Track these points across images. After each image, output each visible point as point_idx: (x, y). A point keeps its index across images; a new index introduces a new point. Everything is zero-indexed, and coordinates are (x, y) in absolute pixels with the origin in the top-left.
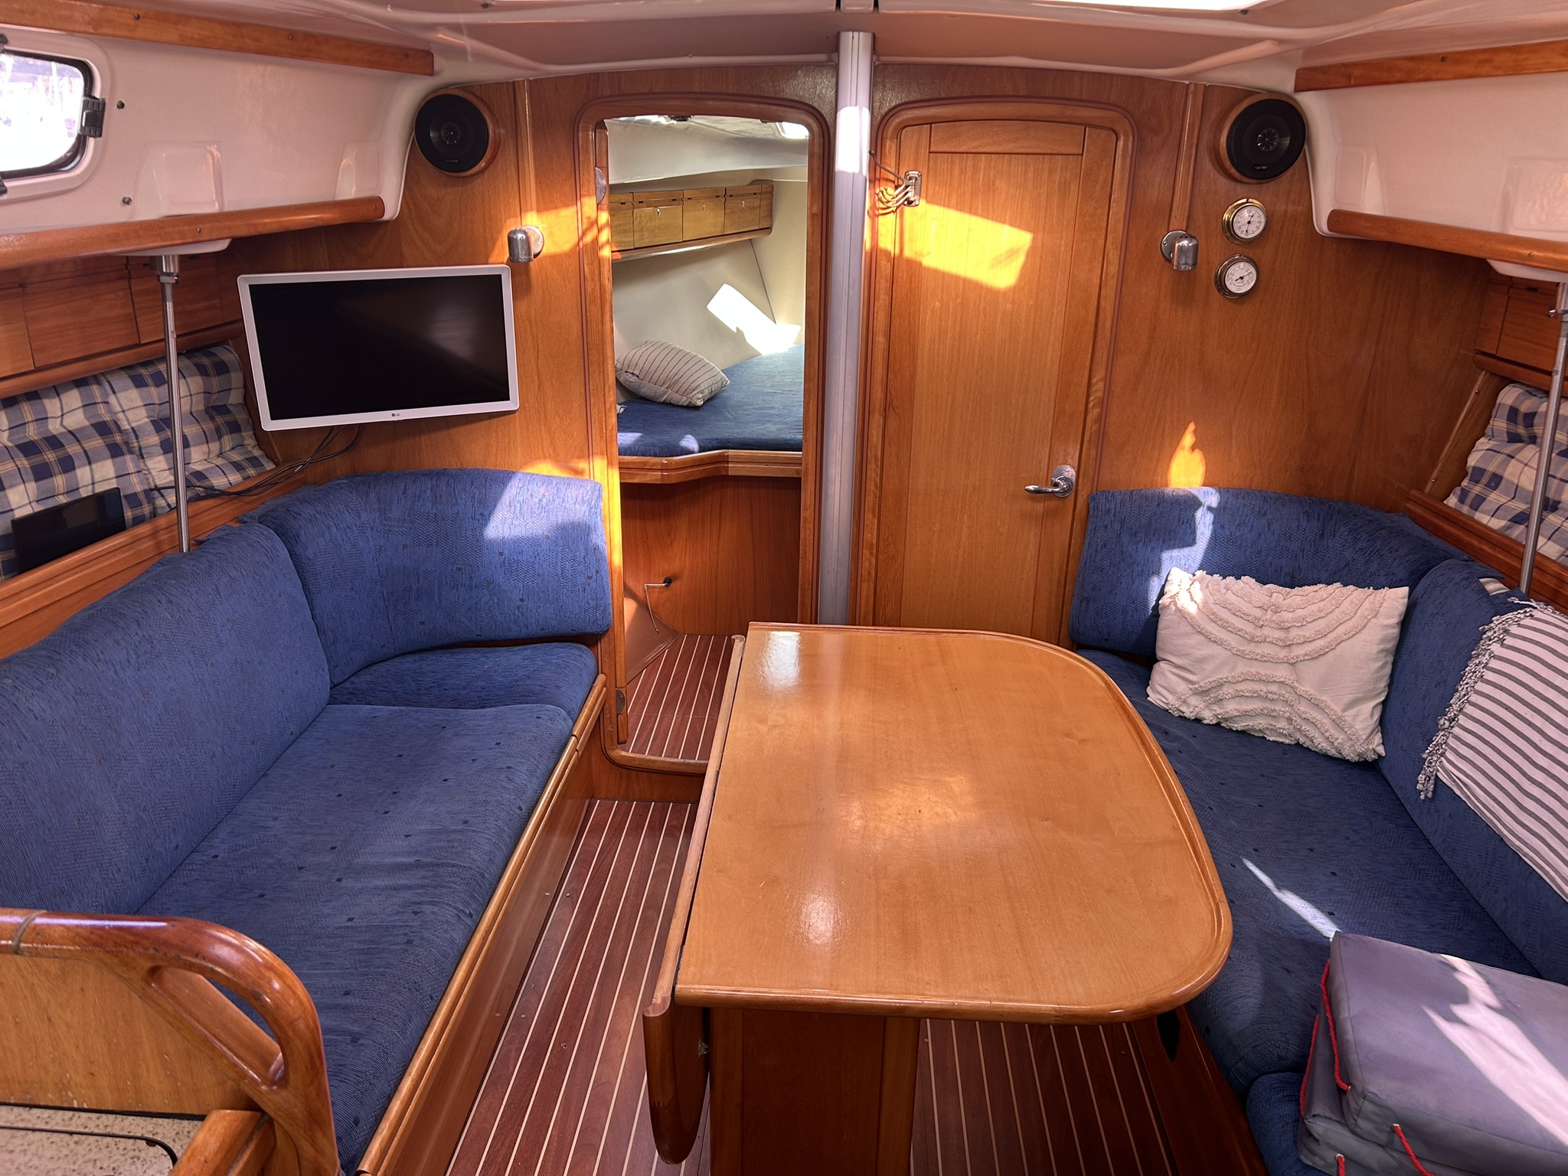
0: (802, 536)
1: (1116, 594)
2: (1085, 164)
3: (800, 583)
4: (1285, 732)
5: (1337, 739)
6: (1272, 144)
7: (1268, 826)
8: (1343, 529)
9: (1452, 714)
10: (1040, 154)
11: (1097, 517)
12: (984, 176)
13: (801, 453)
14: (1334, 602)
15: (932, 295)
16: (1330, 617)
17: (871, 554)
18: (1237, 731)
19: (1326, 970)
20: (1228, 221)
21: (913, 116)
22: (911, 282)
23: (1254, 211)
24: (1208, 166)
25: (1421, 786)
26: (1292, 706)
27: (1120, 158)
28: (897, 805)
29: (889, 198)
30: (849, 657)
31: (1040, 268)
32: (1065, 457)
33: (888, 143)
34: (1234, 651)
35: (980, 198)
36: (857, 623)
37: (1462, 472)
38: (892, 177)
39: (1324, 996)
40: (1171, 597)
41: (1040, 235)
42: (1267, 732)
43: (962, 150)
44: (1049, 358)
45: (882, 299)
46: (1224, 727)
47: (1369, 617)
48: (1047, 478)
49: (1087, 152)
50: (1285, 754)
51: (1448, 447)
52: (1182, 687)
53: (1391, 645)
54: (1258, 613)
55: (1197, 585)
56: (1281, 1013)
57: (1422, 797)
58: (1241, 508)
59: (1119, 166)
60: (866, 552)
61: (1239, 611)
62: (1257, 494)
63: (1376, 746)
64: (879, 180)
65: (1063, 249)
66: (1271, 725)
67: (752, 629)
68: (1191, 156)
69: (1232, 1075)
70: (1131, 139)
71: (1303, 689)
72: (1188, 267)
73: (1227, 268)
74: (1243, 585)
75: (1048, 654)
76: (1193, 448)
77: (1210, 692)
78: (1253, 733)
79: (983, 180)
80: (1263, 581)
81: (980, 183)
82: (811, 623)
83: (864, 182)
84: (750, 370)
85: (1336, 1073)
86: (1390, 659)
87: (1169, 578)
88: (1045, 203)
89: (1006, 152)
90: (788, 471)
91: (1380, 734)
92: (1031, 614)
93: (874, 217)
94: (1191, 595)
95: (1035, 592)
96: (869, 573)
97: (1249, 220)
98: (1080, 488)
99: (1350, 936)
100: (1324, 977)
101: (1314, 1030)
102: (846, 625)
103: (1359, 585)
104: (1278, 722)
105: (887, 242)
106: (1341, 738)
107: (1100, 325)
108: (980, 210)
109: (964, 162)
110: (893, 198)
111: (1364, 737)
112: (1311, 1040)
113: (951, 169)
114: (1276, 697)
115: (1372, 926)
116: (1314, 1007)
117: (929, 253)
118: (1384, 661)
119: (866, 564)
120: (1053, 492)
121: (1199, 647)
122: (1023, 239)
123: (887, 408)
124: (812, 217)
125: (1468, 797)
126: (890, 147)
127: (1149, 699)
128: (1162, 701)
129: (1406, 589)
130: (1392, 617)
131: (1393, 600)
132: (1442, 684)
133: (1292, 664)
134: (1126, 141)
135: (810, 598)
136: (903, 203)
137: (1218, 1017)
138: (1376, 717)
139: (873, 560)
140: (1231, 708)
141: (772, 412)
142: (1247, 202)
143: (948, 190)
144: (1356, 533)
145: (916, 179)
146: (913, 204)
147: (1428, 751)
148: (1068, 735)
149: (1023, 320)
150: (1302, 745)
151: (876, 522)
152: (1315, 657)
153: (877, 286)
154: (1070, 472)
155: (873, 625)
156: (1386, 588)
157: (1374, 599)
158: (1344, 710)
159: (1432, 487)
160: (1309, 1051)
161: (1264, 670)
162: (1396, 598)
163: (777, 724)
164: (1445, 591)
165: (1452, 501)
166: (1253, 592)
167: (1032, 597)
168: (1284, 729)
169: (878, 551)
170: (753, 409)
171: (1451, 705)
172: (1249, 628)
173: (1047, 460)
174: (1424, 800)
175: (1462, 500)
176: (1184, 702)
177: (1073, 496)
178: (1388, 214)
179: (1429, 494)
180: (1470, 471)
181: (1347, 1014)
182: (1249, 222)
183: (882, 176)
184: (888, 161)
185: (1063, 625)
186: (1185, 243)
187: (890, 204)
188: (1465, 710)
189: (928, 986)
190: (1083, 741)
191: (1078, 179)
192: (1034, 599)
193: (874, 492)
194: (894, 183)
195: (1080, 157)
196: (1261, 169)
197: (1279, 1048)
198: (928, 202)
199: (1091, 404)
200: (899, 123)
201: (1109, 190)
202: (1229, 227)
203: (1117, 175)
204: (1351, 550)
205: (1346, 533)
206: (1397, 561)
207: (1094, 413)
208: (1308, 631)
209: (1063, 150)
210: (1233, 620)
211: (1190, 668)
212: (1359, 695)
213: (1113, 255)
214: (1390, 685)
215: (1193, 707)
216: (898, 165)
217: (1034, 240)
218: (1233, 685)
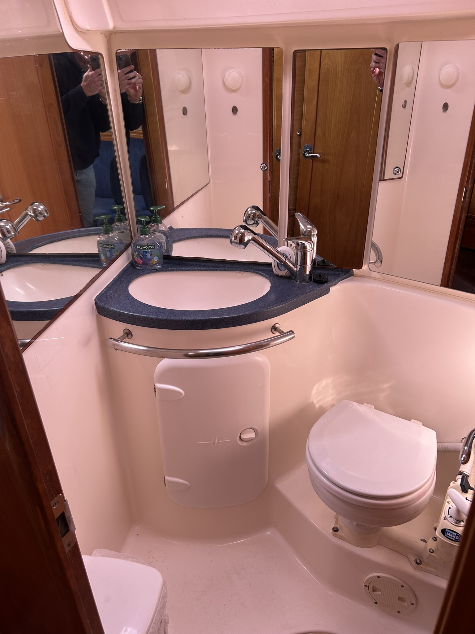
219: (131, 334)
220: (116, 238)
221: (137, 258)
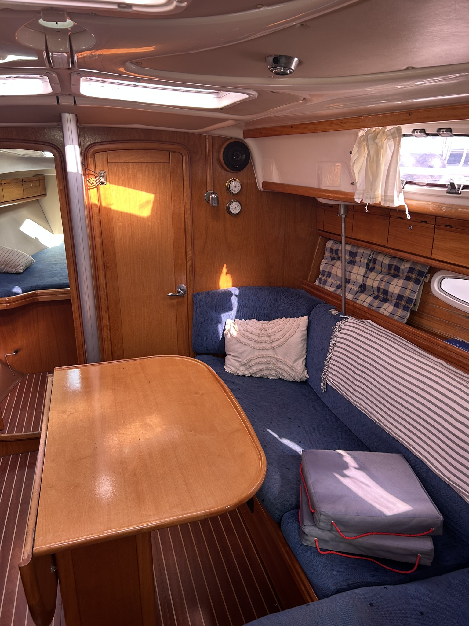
0: (75, 325)
1: (208, 332)
2: (172, 166)
3: (77, 346)
4: (275, 375)
5: (292, 374)
6: (239, 158)
7: (274, 412)
8: (283, 297)
9: (328, 360)
10: (153, 163)
11: (197, 303)
12: (132, 172)
13: (69, 289)
14: (284, 324)
15: (117, 220)
16: (284, 330)
17: (107, 329)
18: (258, 377)
19: (301, 466)
20: (228, 187)
21: (98, 148)
22: (108, 216)
23: (236, 183)
24: (217, 167)
25: (322, 387)
26: (276, 365)
27: (185, 164)
28: (129, 439)
29: (93, 182)
30: (102, 376)
31: (160, 208)
32: (181, 281)
33: (90, 159)
34: (253, 347)
35: (132, 180)
36: (105, 360)
37: (318, 272)
38: (93, 173)
39: (302, 476)
40: (228, 330)
41: (158, 194)
42: (269, 376)
43: (121, 162)
44: (169, 243)
45: (96, 223)
46: (253, 377)
47: (297, 328)
48: (176, 290)
49: (171, 161)
50: (276, 383)
51: (313, 264)
52: (237, 364)
53: (305, 337)
54: (259, 332)
55: (236, 325)
56: (288, 487)
57: (323, 391)
58: (248, 294)
59: (185, 167)
60: (105, 328)
61: (252, 332)
62: (252, 288)
63: (306, 375)
64: (88, 175)
65: (168, 200)
66: (270, 373)
67: (56, 371)
68: (211, 162)
69: (274, 516)
70: (188, 156)
71: (278, 358)
72: (216, 205)
73: (230, 204)
74: (252, 322)
75: (185, 361)
76: (227, 273)
77: (247, 364)
78: (264, 377)
79: (132, 174)
80: (259, 320)
81: (131, 175)
82: (85, 364)
83: (81, 177)
84: (44, 255)
85: (310, 506)
86: (306, 342)
87: (226, 323)
88: (158, 182)
89: (140, 162)
90: (66, 297)
91: (306, 370)
92: (177, 344)
93: (87, 190)
94: (235, 329)
95: (177, 335)
96: (108, 337)
97: (235, 186)
98: (188, 292)
99: (307, 451)
100: (301, 468)
101: (300, 490)
102: (100, 362)
103: (291, 317)
104: (272, 371)
105: (94, 200)
106: (293, 374)
107: (187, 229)
108: (132, 185)
109: (123, 166)
110: (95, 182)
111: (301, 372)
112: (300, 494)
113: (118, 169)
114: (269, 362)
115: (314, 444)
116: (299, 481)
117: (113, 204)
118: (304, 343)
119: (106, 334)
120: (178, 295)
121: (241, 348)
122: (151, 197)
123: (105, 268)
124: (60, 191)
125: (338, 389)
126: (91, 161)
127: (225, 370)
128: (230, 370)
129: (307, 316)
130: (304, 327)
131: (303, 321)
132: (323, 349)
133: (274, 349)
134: (186, 157)
135: (82, 352)
136: (99, 184)
137: (266, 495)
138: (304, 364)
139: (109, 332)
140: (255, 369)
141: (56, 272)
142: (233, 179)
143: (118, 178)
144: (288, 298)
145: (104, 174)
146: (104, 184)
147: (322, 374)
148: (196, 393)
149: (157, 228)
150: (281, 379)
151: (107, 315)
152: (281, 345)
153: (93, 218)
154: (184, 286)
155: (113, 360)
156: (301, 317)
157: (297, 321)
158: (293, 364)
159: (310, 278)
160: (300, 499)
161: (264, 353)
162: (304, 320)
163: (72, 413)
164: (319, 316)
165: (317, 283)
166: (256, 324)
167: (176, 337)
168: (274, 374)
169: (110, 327)
170: (47, 271)
171: (327, 356)
172: (257, 338)
173: (174, 283)
174: (324, 392)
175: (320, 282)
176: (238, 369)
177: (186, 296)
178: (282, 182)
179: (309, 281)
180: (321, 272)
181: (310, 482)
182: (235, 187)
183: (89, 173)
184: (91, 167)
185: (190, 346)
186: (213, 196)
187: (94, 184)
188: (332, 358)
189: (150, 517)
190: (202, 395)
191: (170, 172)
192: (177, 338)
193: (105, 303)
194: (94, 175)
195: (169, 163)
196: (236, 167)
197: (289, 501)
198: (110, 183)
199: (188, 260)
200: (93, 151)
201: (182, 176)
202: (228, 189)
203: (184, 170)
204: (287, 304)
205: (285, 298)
206: (302, 307)
207: (189, 263)
208: (277, 336)
209: (162, 161)
210: (251, 336)
211: (238, 356)
212: (297, 357)
213: (187, 201)
214: (307, 352)
215: (242, 371)
216: (95, 168)
217: (155, 197)
218: (254, 360)
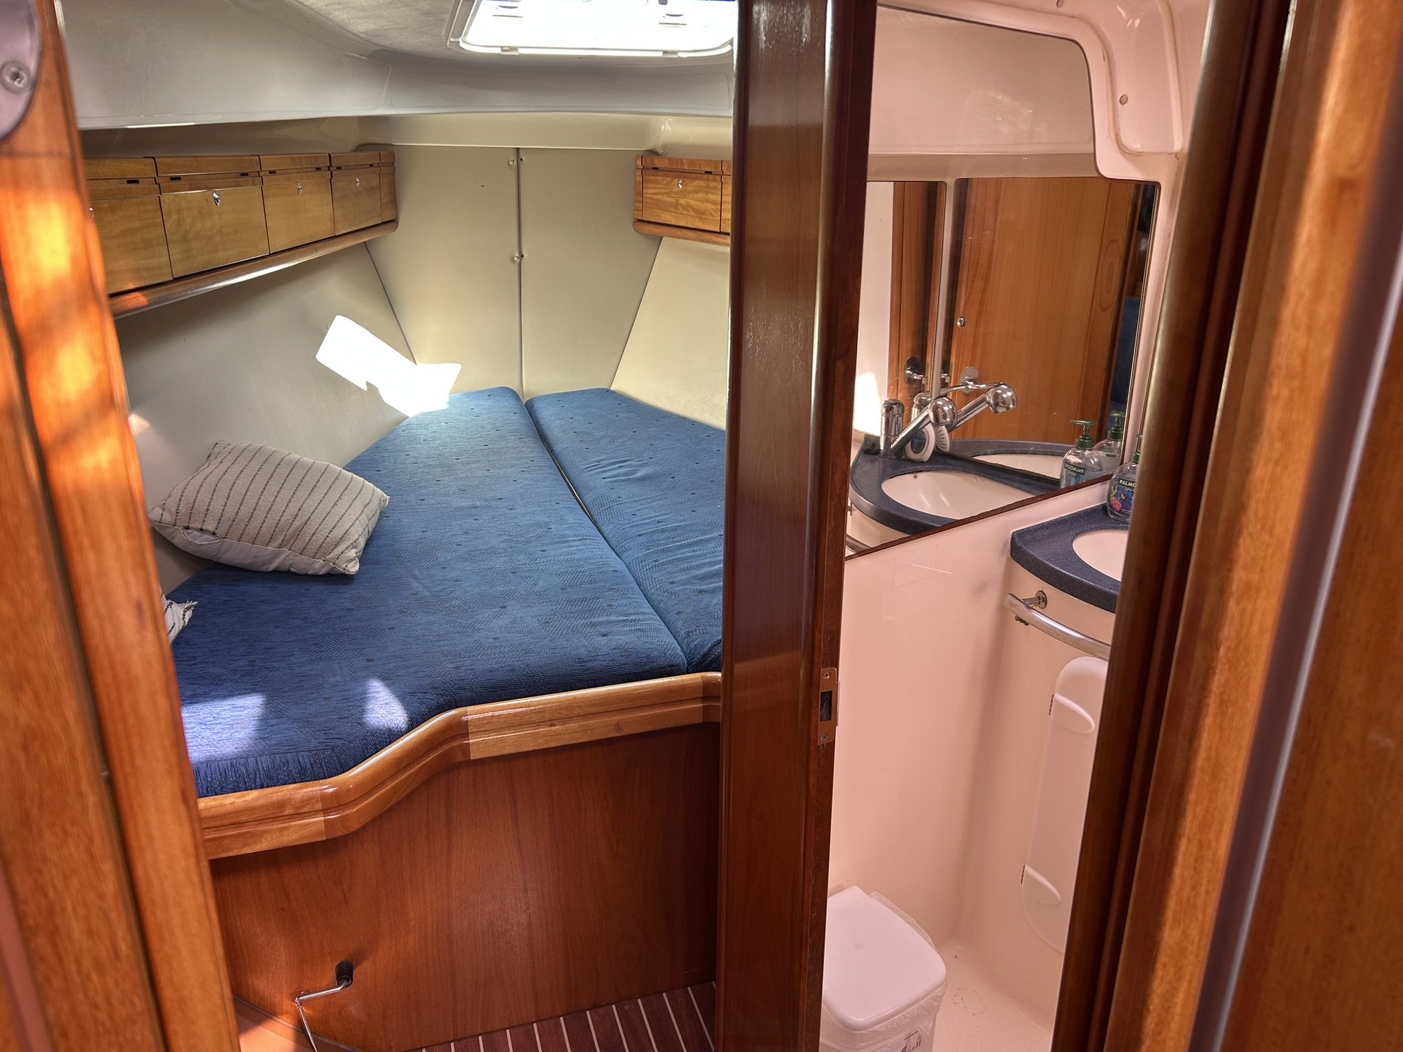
219: (1045, 601)
220: (1094, 460)
221: (1114, 498)
